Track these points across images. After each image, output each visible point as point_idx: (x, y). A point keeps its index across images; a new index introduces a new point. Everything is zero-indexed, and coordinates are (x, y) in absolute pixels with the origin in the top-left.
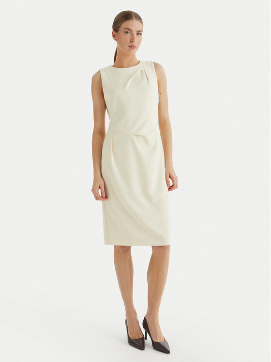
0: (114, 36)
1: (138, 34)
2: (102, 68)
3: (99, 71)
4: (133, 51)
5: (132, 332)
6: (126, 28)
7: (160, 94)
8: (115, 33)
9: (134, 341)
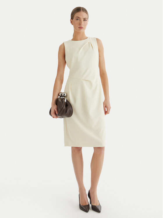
0: (71, 22)
1: (84, 20)
2: (65, 41)
3: (63, 43)
4: (82, 30)
5: (82, 201)
6: (77, 17)
7: (99, 56)
8: (71, 20)
9: (83, 207)
